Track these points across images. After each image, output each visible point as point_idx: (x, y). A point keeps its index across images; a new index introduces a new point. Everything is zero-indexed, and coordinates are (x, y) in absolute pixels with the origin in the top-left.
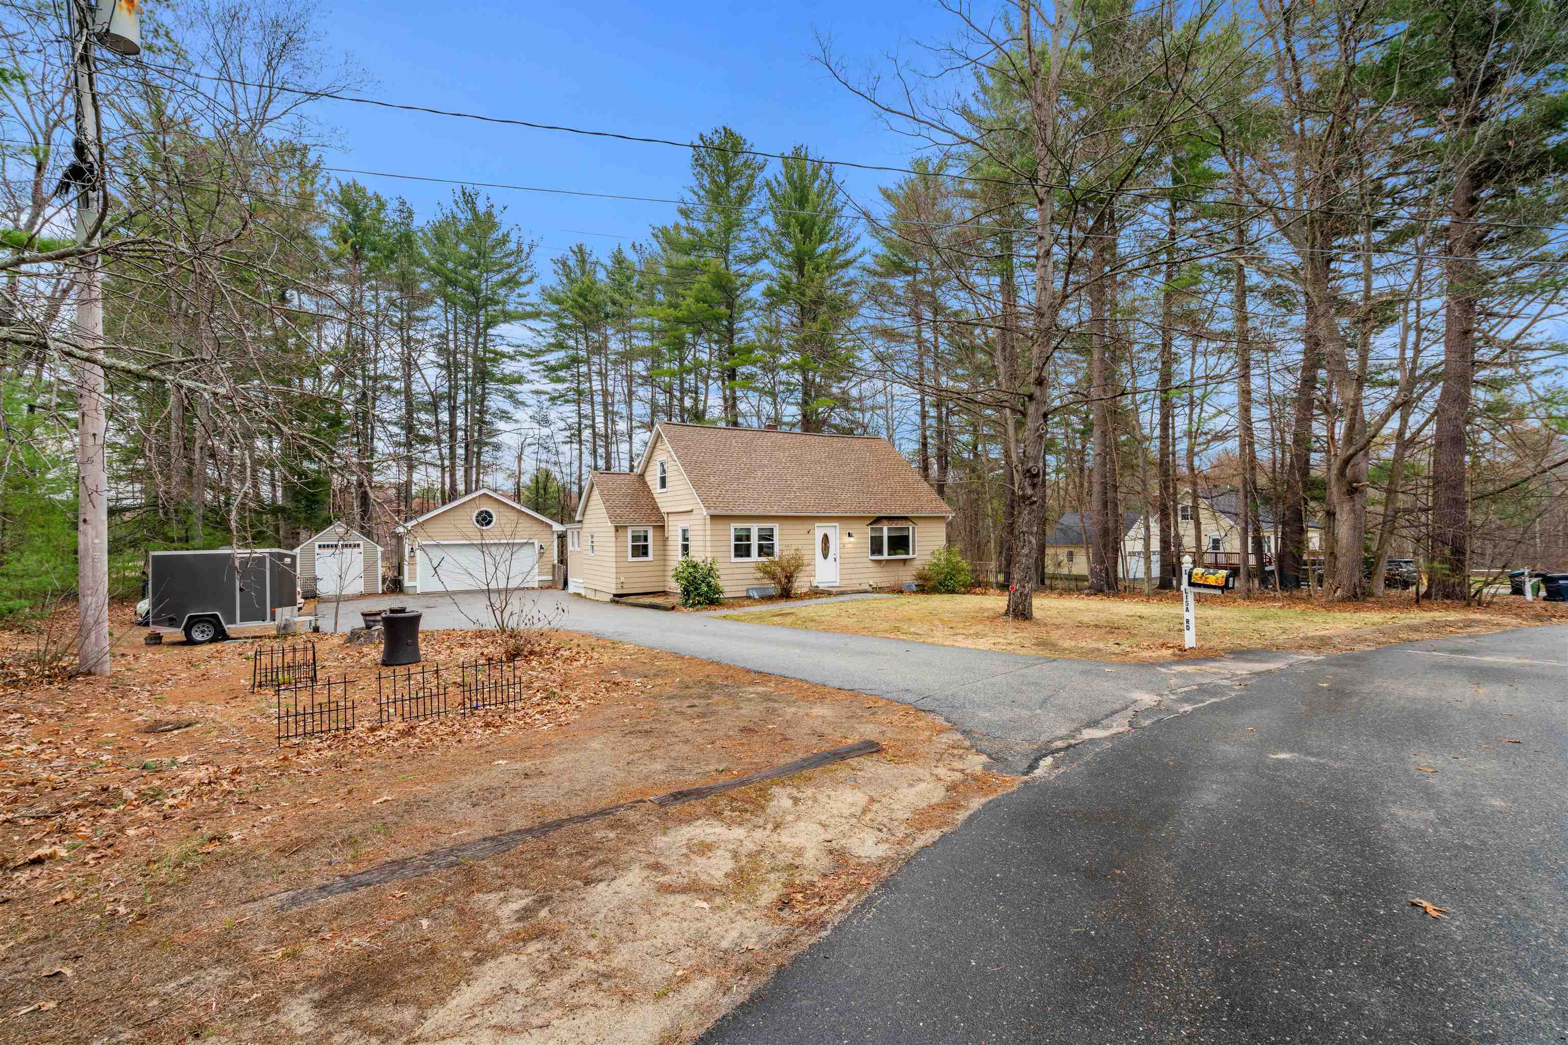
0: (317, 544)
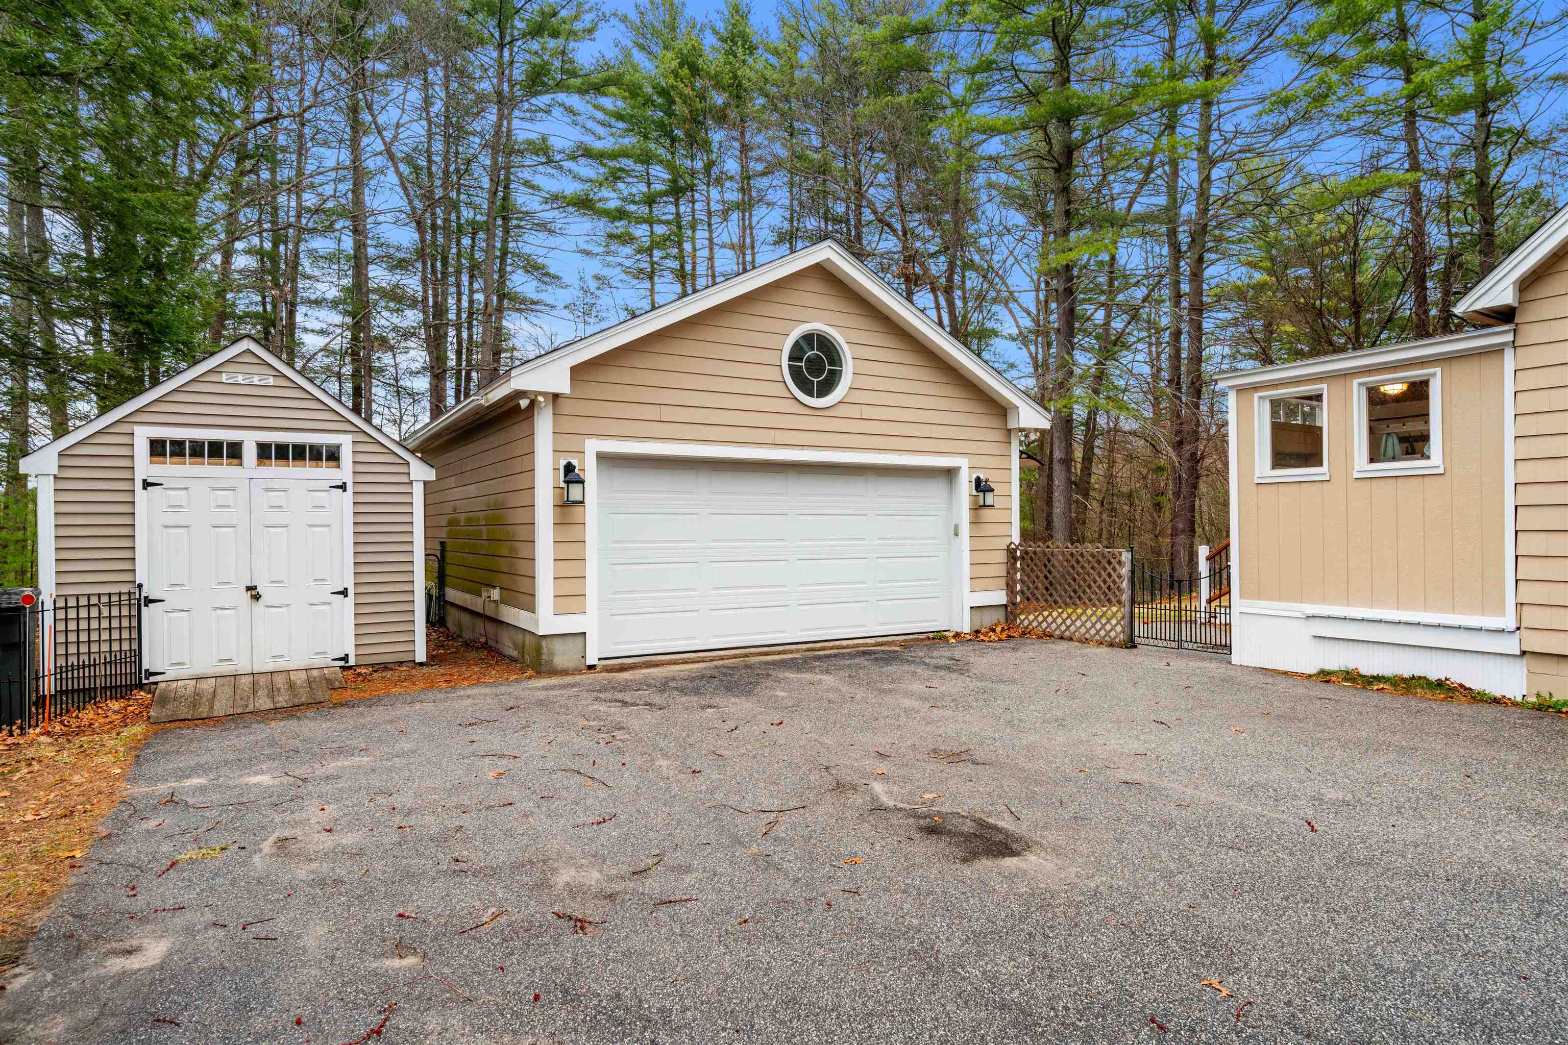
0: (142, 435)
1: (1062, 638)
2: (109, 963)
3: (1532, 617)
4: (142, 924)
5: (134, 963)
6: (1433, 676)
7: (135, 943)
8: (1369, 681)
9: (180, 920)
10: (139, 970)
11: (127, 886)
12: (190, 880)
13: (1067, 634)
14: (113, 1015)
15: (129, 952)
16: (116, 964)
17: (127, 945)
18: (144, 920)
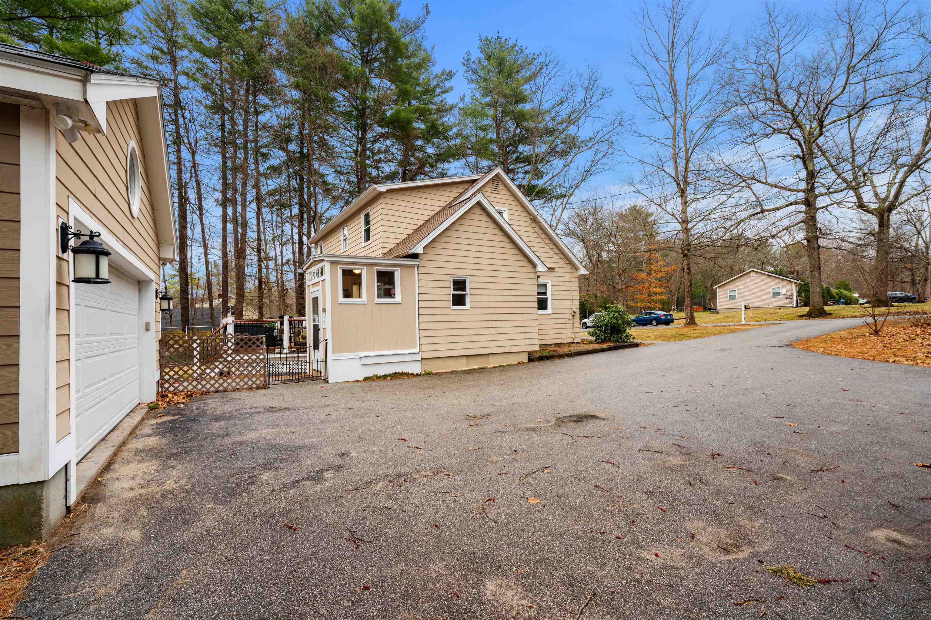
1: (217, 392)
2: (911, 543)
3: (424, 348)
4: (879, 551)
5: (895, 535)
6: (400, 371)
7: (890, 544)
8: (385, 377)
9: (854, 541)
10: (894, 531)
11: (874, 586)
12: (825, 561)
13: (221, 388)
14: (916, 519)
15: (896, 541)
16: (907, 540)
17: (895, 545)
18: (876, 553)
